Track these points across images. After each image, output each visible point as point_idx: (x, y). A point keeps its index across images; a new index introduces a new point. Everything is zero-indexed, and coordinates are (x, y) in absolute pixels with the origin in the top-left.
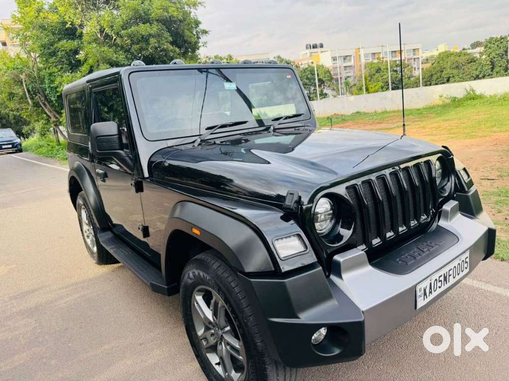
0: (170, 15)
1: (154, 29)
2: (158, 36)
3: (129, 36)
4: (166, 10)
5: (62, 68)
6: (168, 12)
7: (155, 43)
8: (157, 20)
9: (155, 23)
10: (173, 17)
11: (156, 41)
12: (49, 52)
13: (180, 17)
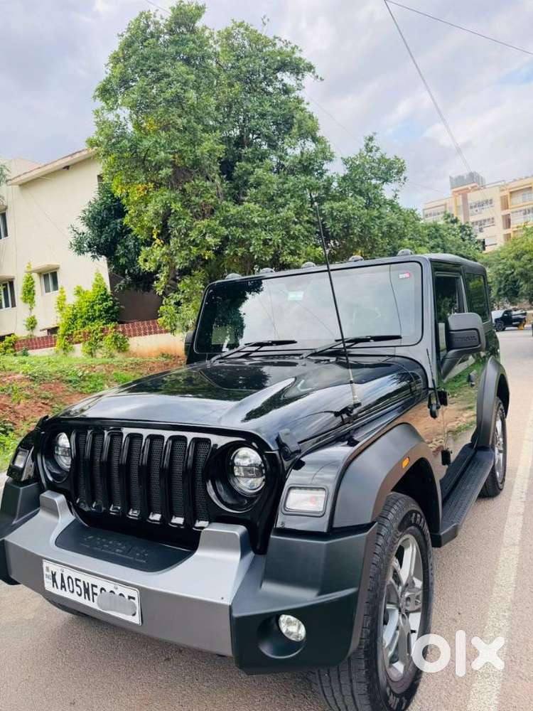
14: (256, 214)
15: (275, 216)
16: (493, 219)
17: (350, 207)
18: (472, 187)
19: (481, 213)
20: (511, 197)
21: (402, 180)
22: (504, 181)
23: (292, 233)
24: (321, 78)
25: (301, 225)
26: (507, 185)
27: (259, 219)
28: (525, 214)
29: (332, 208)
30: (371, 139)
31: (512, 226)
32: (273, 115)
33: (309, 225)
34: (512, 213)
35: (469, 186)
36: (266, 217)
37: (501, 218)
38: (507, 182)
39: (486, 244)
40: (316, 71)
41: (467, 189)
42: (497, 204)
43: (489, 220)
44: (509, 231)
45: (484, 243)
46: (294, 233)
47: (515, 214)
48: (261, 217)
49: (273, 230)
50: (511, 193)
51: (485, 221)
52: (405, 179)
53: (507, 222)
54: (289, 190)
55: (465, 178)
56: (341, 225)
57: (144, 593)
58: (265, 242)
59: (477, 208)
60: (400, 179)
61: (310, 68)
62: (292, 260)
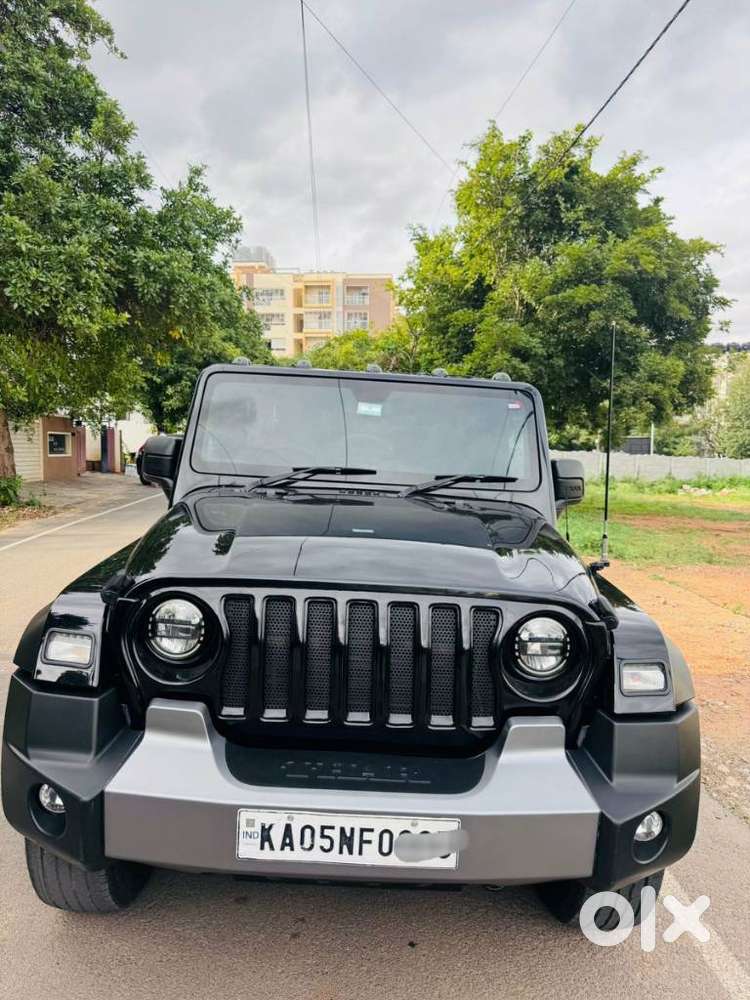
0: (639, 268)
1: (604, 293)
2: (610, 307)
3: (559, 305)
4: (634, 260)
5: (448, 354)
6: (636, 264)
7: (601, 319)
8: (615, 279)
9: (610, 283)
10: (647, 273)
11: (602, 316)
12: (438, 324)
13: (664, 274)
14: (23, 237)
15: (54, 248)
16: (283, 315)
17: (175, 264)
18: (261, 267)
19: (269, 304)
20: (306, 293)
21: (234, 242)
22: (298, 269)
23: (83, 281)
24: (122, 55)
25: (98, 272)
26: (302, 276)
27: (30, 246)
28: (320, 318)
29: (148, 258)
30: (197, 172)
31: (304, 330)
32: (47, 83)
33: (108, 275)
34: (306, 313)
35: (256, 265)
36: (40, 246)
37: (292, 317)
38: (302, 272)
39: (272, 346)
40: (115, 40)
41: (253, 267)
42: (289, 296)
43: (278, 315)
44: (300, 336)
45: (269, 345)
46: (87, 283)
47: (309, 315)
48: (32, 244)
49: (49, 269)
50: (306, 287)
51: (273, 315)
52: (237, 242)
53: (300, 325)
54: (78, 212)
55: (252, 252)
56: (158, 286)
57: (466, 821)
58: (35, 285)
59: (265, 297)
60: (230, 241)
61: (107, 31)
62: (81, 323)
